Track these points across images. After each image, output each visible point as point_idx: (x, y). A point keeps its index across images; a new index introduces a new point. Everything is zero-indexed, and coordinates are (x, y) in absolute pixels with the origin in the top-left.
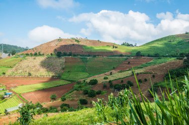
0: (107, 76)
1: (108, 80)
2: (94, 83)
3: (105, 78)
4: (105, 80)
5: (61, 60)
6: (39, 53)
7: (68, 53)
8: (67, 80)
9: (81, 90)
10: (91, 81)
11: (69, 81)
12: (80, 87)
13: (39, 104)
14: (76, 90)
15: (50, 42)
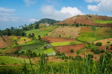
0: (110, 41)
1: (110, 44)
2: (99, 44)
3: (108, 42)
4: (108, 44)
5: (78, 29)
6: (66, 24)
7: (83, 24)
8: (81, 41)
9: (90, 48)
10: (97, 43)
11: (82, 42)
12: (89, 46)
13: (63, 53)
14: (86, 48)
15: (72, 17)
